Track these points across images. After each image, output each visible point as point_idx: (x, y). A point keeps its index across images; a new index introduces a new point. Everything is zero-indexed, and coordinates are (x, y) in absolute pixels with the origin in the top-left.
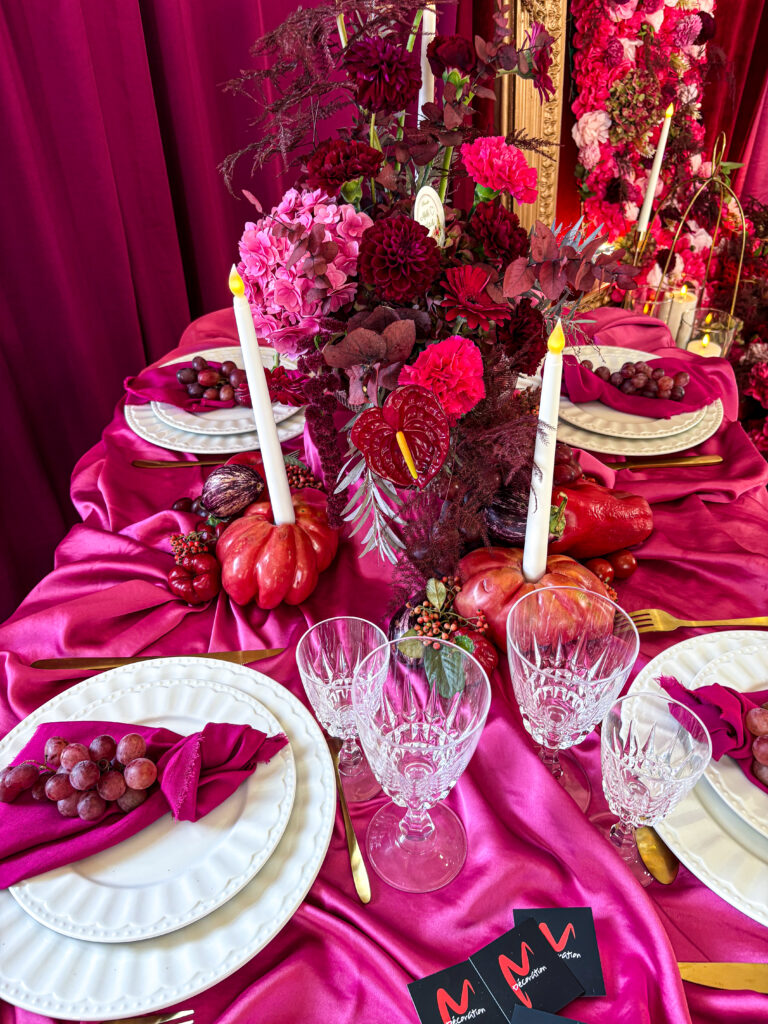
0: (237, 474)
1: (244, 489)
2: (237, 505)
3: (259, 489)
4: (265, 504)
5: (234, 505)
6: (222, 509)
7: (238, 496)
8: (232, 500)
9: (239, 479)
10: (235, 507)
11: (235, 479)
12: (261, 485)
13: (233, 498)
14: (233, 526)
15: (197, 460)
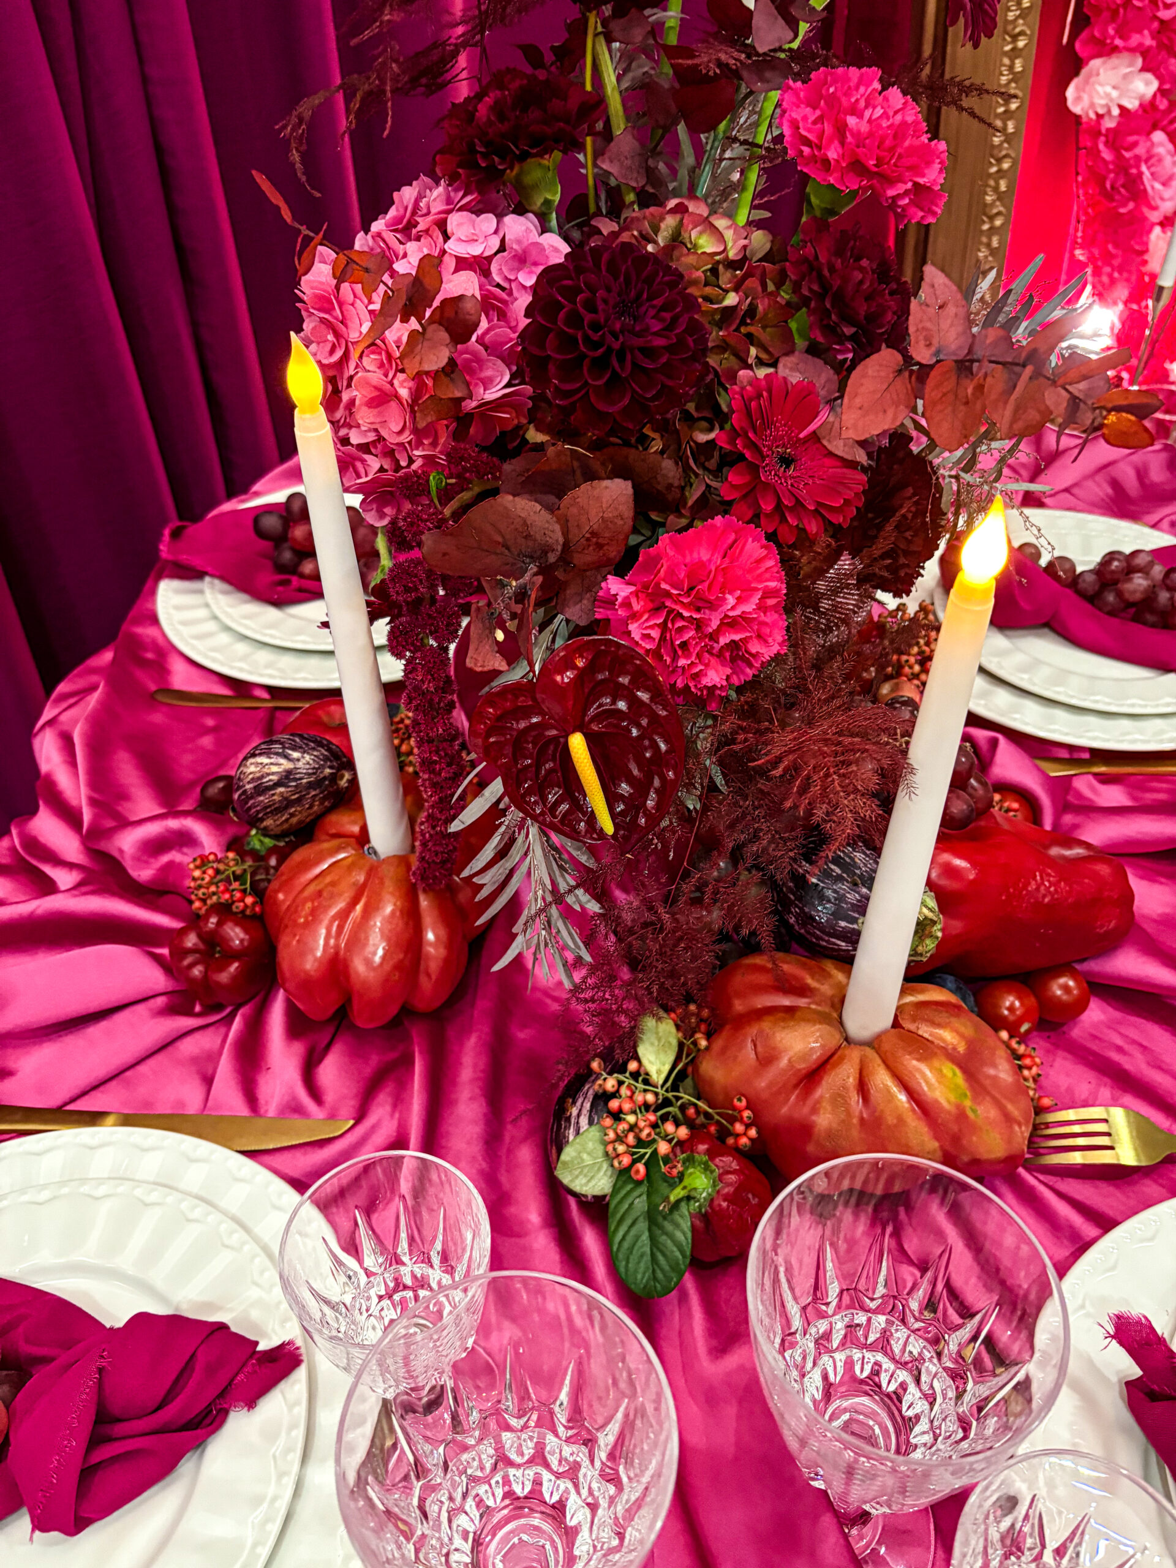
0: (296, 755)
1: (310, 786)
2: (298, 815)
3: (343, 783)
4: (354, 816)
5: (292, 815)
6: (268, 822)
7: (299, 801)
8: (286, 807)
9: (300, 764)
10: (294, 820)
11: (290, 766)
12: (347, 776)
13: (287, 803)
14: (297, 856)
15: (265, 695)
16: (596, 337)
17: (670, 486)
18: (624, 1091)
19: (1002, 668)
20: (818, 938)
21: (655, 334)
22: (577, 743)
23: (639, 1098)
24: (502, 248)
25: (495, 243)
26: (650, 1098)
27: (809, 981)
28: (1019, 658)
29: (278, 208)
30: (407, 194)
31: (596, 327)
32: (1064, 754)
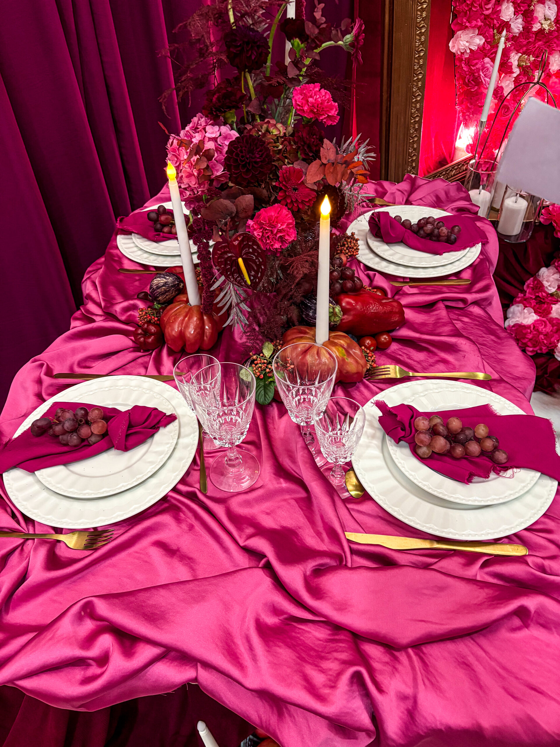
0: (168, 278)
1: (172, 286)
2: (168, 296)
3: (181, 286)
4: (185, 295)
5: (167, 295)
6: (160, 298)
7: (169, 291)
8: (165, 293)
9: (169, 280)
10: (167, 297)
11: (166, 281)
12: (182, 285)
13: (166, 292)
14: (168, 308)
15: (154, 270)
16: (243, 159)
17: (265, 197)
18: (258, 359)
19: (384, 255)
20: (311, 320)
21: (258, 158)
22: (240, 260)
23: (263, 361)
24: (220, 135)
25: (218, 134)
26: (265, 361)
27: (308, 331)
28: (391, 252)
29: (164, 131)
30: (195, 119)
31: (243, 157)
32: (402, 280)
